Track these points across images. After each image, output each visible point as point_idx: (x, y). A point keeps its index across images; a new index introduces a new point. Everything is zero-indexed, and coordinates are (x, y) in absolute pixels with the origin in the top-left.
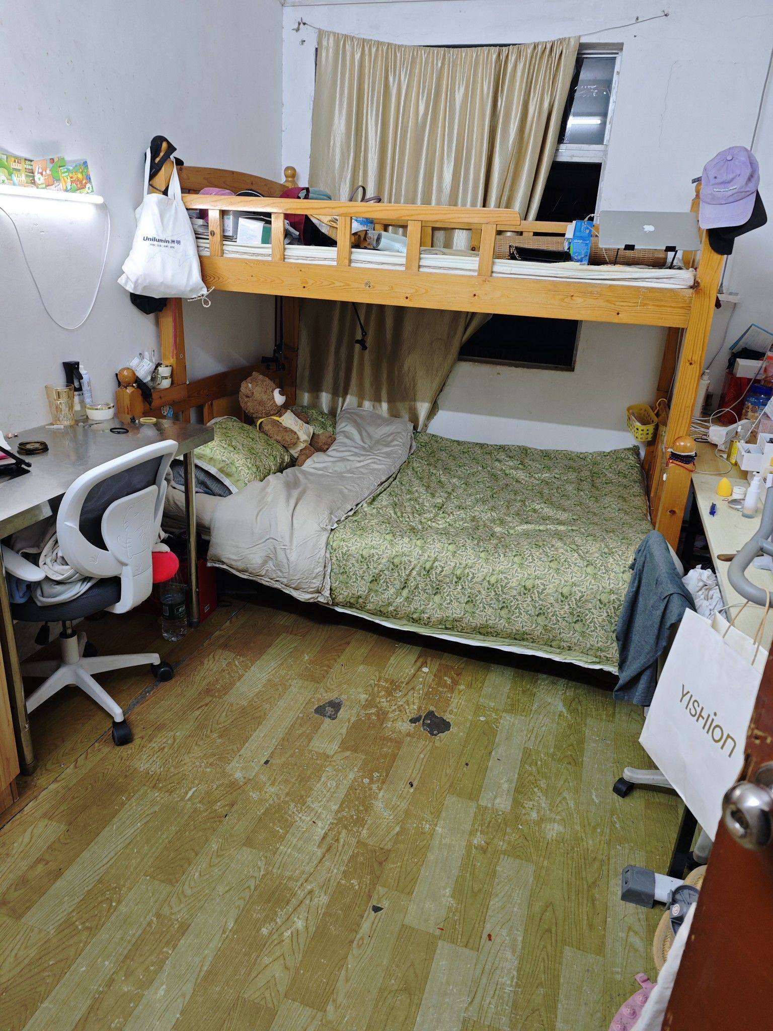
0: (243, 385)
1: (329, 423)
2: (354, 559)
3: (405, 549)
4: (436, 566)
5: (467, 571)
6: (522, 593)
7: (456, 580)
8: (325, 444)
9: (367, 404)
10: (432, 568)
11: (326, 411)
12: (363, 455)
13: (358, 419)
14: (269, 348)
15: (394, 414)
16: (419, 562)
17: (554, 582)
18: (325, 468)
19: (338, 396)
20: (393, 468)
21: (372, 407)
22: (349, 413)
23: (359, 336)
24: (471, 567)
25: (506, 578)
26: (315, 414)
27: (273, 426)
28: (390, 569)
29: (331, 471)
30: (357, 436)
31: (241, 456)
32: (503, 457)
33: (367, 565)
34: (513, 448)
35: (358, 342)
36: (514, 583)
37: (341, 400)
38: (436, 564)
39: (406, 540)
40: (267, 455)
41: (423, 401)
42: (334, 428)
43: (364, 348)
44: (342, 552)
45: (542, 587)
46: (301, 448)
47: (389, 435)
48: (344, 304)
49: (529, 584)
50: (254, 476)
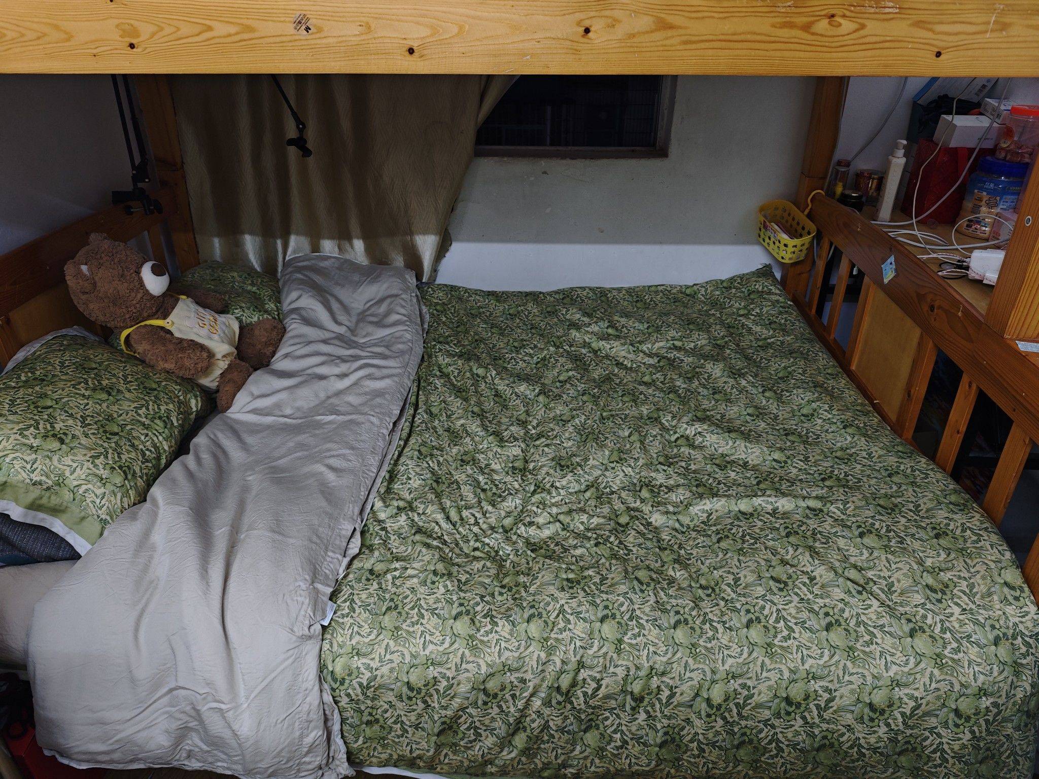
0: (69, 270)
1: (265, 293)
2: (391, 693)
3: (507, 654)
4: (584, 680)
5: (655, 682)
6: (783, 712)
7: (633, 704)
8: (267, 344)
9: (328, 246)
10: (574, 684)
11: (258, 269)
12: (344, 360)
13: (318, 279)
14: (124, 177)
15: (379, 260)
16: (543, 680)
17: (851, 683)
18: (278, 406)
19: (275, 237)
20: (406, 381)
21: (336, 249)
22: (300, 270)
23: (291, 132)
24: (663, 674)
25: (744, 686)
26: (238, 279)
27: (153, 344)
28: (480, 703)
29: (288, 411)
30: (322, 315)
31: (80, 457)
32: (578, 316)
33: (425, 702)
34: (585, 293)
35: (291, 142)
36: (762, 694)
37: (279, 243)
38: (583, 674)
39: (504, 628)
40: (147, 422)
41: (425, 232)
42: (278, 301)
43: (306, 152)
44: (361, 685)
45: (826, 696)
46: (221, 372)
47: (381, 301)
48: (254, 79)
49: (796, 692)
50: (119, 495)
